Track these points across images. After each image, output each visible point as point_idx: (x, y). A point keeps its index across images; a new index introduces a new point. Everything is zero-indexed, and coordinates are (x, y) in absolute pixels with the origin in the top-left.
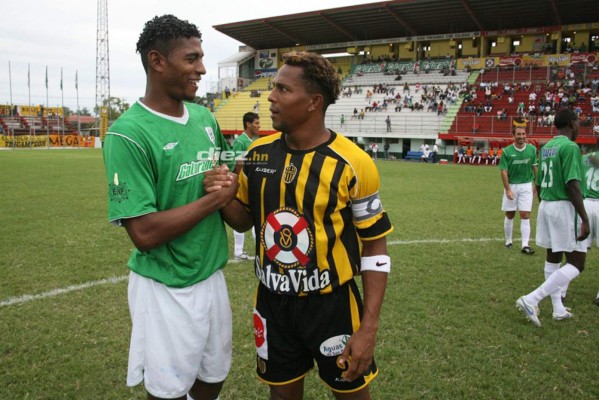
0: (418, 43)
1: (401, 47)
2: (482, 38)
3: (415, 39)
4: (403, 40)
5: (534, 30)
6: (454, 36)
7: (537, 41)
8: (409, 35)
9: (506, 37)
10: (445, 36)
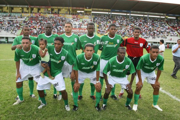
0: (9, 7)
1: (4, 8)
2: (29, 8)
3: (8, 6)
4: (4, 6)
5: (44, 7)
6: (21, 6)
7: (45, 10)
8: (6, 4)
9: (36, 8)
10: (18, 6)
